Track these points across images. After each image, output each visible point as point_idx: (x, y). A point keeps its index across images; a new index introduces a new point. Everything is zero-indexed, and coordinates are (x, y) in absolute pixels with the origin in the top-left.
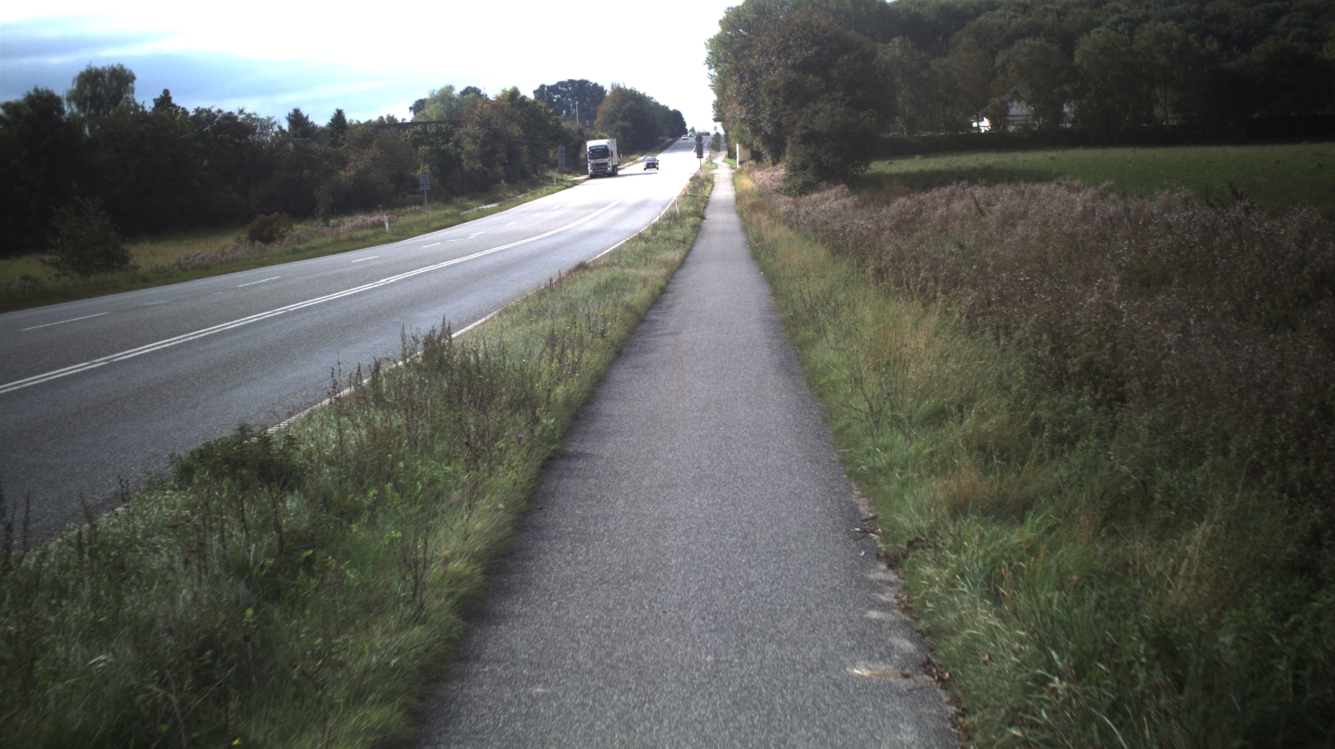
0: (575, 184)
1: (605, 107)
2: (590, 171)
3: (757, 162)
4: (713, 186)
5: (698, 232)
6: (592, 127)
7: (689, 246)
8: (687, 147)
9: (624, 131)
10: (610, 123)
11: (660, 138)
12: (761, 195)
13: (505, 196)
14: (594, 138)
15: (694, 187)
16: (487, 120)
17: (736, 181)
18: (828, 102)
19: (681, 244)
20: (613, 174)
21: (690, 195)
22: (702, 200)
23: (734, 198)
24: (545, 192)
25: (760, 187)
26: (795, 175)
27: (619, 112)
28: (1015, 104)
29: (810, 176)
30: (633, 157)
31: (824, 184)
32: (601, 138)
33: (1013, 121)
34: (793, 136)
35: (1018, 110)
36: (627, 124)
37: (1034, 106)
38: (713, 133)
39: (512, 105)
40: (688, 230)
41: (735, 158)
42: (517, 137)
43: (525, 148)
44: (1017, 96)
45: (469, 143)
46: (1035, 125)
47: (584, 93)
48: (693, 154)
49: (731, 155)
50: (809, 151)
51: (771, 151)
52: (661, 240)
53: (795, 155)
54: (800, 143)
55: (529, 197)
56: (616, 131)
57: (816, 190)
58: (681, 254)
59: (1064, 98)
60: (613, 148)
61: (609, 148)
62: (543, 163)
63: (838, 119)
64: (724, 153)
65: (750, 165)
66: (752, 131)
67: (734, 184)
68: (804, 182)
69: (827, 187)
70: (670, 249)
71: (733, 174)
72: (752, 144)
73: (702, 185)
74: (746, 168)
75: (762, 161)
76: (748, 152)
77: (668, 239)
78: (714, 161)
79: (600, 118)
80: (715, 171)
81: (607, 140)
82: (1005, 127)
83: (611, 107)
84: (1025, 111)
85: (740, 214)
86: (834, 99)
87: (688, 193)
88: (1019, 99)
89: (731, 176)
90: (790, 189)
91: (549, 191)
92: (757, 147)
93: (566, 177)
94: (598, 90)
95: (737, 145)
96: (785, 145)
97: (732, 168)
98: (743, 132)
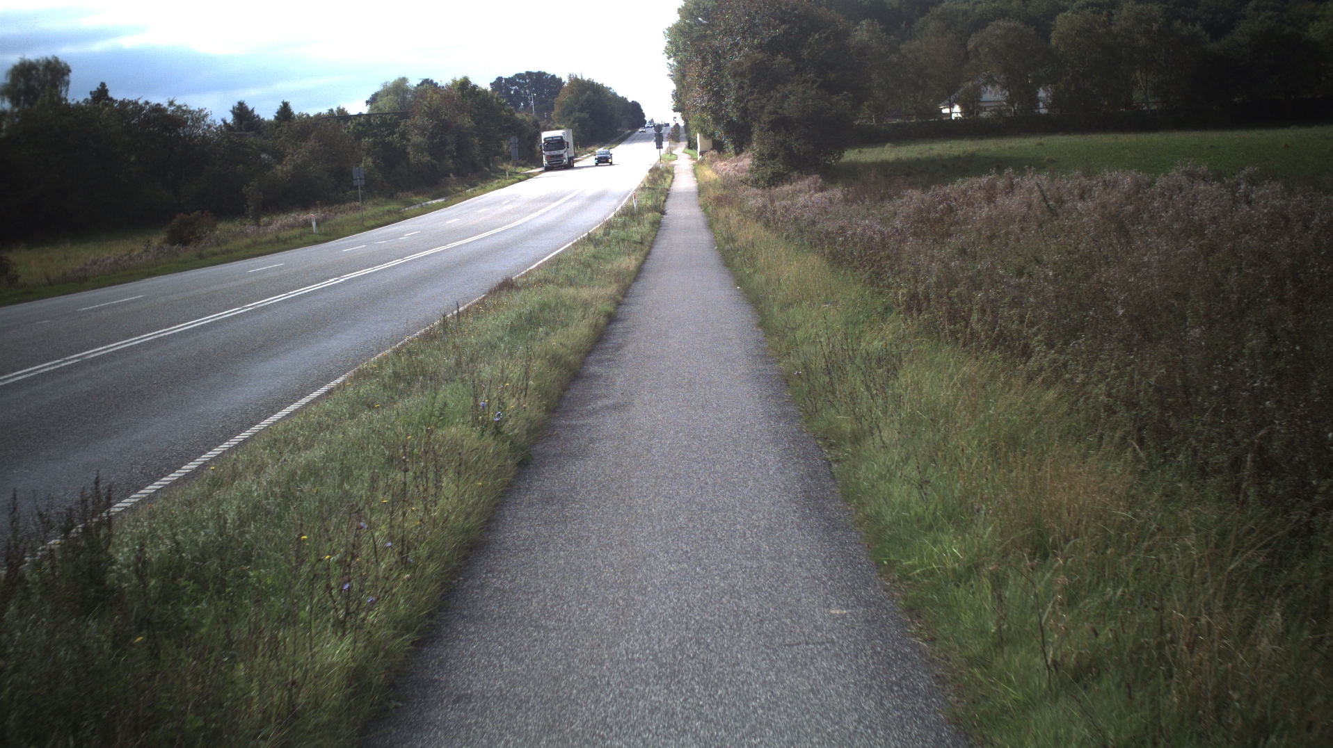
0: (529, 176)
1: (563, 98)
2: (545, 162)
3: (719, 152)
4: (673, 178)
5: (658, 229)
6: (549, 119)
7: (647, 249)
8: (646, 138)
9: (581, 122)
10: (568, 115)
11: (619, 130)
12: (725, 187)
13: (454, 190)
14: (550, 129)
15: (654, 179)
16: (435, 110)
17: (698, 171)
18: (798, 84)
19: (638, 246)
20: (569, 166)
21: (649, 188)
22: (662, 193)
23: (697, 190)
24: (496, 186)
25: (724, 178)
26: (764, 165)
27: (576, 104)
28: (989, 88)
29: (780, 167)
30: (591, 149)
31: (795, 174)
32: (558, 129)
33: (985, 108)
34: (760, 122)
35: (992, 96)
36: (585, 115)
37: (1009, 91)
38: (672, 124)
39: (463, 96)
40: (646, 228)
41: (696, 148)
42: (467, 129)
43: (476, 140)
44: (991, 81)
45: (416, 135)
46: (1010, 110)
47: (541, 84)
48: (653, 144)
49: (692, 146)
50: (778, 138)
51: (734, 142)
52: (614, 242)
53: (763, 143)
54: (768, 130)
55: (478, 192)
56: (574, 122)
57: (787, 181)
58: (636, 260)
59: (1039, 82)
60: (569, 139)
61: (565, 139)
62: (495, 155)
63: (810, 103)
64: (683, 145)
65: (712, 156)
66: (714, 119)
67: (696, 175)
68: (773, 173)
69: (799, 178)
70: (624, 254)
71: (694, 165)
72: (713, 133)
73: (661, 176)
74: (707, 159)
75: (724, 152)
76: (709, 143)
77: (623, 240)
78: (674, 152)
79: (557, 110)
80: (674, 163)
81: (562, 131)
82: (977, 114)
83: (569, 98)
84: (999, 97)
85: (704, 208)
86: (805, 81)
87: (647, 186)
88: (993, 83)
89: (691, 167)
90: (757, 181)
91: (500, 184)
92: (719, 136)
93: (519, 169)
94: (555, 82)
95: (698, 135)
96: (751, 134)
97: (693, 158)
98: (704, 121)
